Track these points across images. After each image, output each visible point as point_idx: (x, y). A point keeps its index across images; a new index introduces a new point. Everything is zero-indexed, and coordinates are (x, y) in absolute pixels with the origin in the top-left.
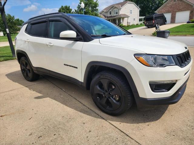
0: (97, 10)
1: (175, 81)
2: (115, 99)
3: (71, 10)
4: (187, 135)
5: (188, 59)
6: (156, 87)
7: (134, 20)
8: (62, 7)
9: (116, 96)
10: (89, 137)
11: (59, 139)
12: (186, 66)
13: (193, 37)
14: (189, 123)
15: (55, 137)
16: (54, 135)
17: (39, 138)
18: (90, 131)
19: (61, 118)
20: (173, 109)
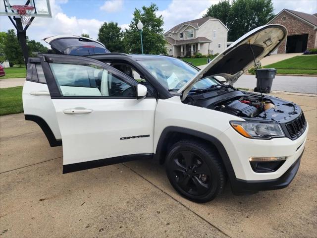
0: (161, 30)
1: (284, 158)
2: (201, 179)
3: (120, 29)
4: (301, 232)
5: (302, 127)
6: (259, 165)
7: (219, 47)
8: (106, 24)
9: (203, 175)
10: (168, 232)
11: (128, 233)
12: (298, 137)
13: (316, 78)
14: (304, 216)
15: (122, 230)
16: (121, 227)
17: (100, 231)
18: (168, 224)
19: (125, 204)
20: (281, 195)
